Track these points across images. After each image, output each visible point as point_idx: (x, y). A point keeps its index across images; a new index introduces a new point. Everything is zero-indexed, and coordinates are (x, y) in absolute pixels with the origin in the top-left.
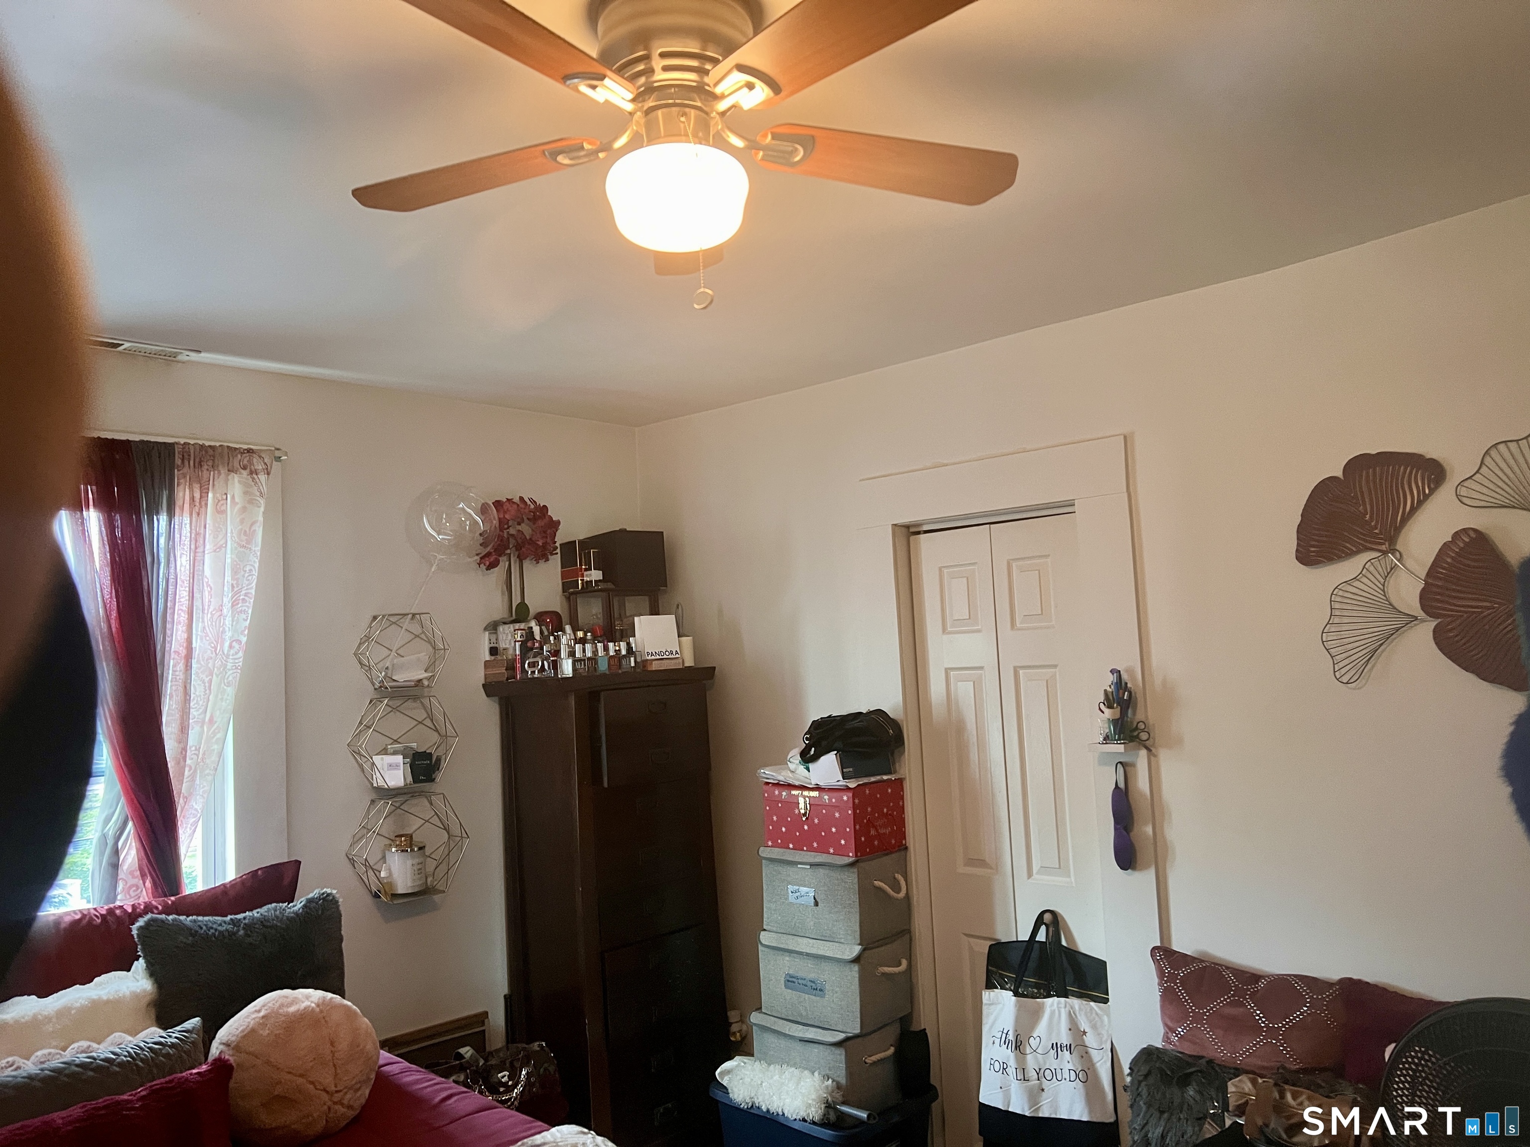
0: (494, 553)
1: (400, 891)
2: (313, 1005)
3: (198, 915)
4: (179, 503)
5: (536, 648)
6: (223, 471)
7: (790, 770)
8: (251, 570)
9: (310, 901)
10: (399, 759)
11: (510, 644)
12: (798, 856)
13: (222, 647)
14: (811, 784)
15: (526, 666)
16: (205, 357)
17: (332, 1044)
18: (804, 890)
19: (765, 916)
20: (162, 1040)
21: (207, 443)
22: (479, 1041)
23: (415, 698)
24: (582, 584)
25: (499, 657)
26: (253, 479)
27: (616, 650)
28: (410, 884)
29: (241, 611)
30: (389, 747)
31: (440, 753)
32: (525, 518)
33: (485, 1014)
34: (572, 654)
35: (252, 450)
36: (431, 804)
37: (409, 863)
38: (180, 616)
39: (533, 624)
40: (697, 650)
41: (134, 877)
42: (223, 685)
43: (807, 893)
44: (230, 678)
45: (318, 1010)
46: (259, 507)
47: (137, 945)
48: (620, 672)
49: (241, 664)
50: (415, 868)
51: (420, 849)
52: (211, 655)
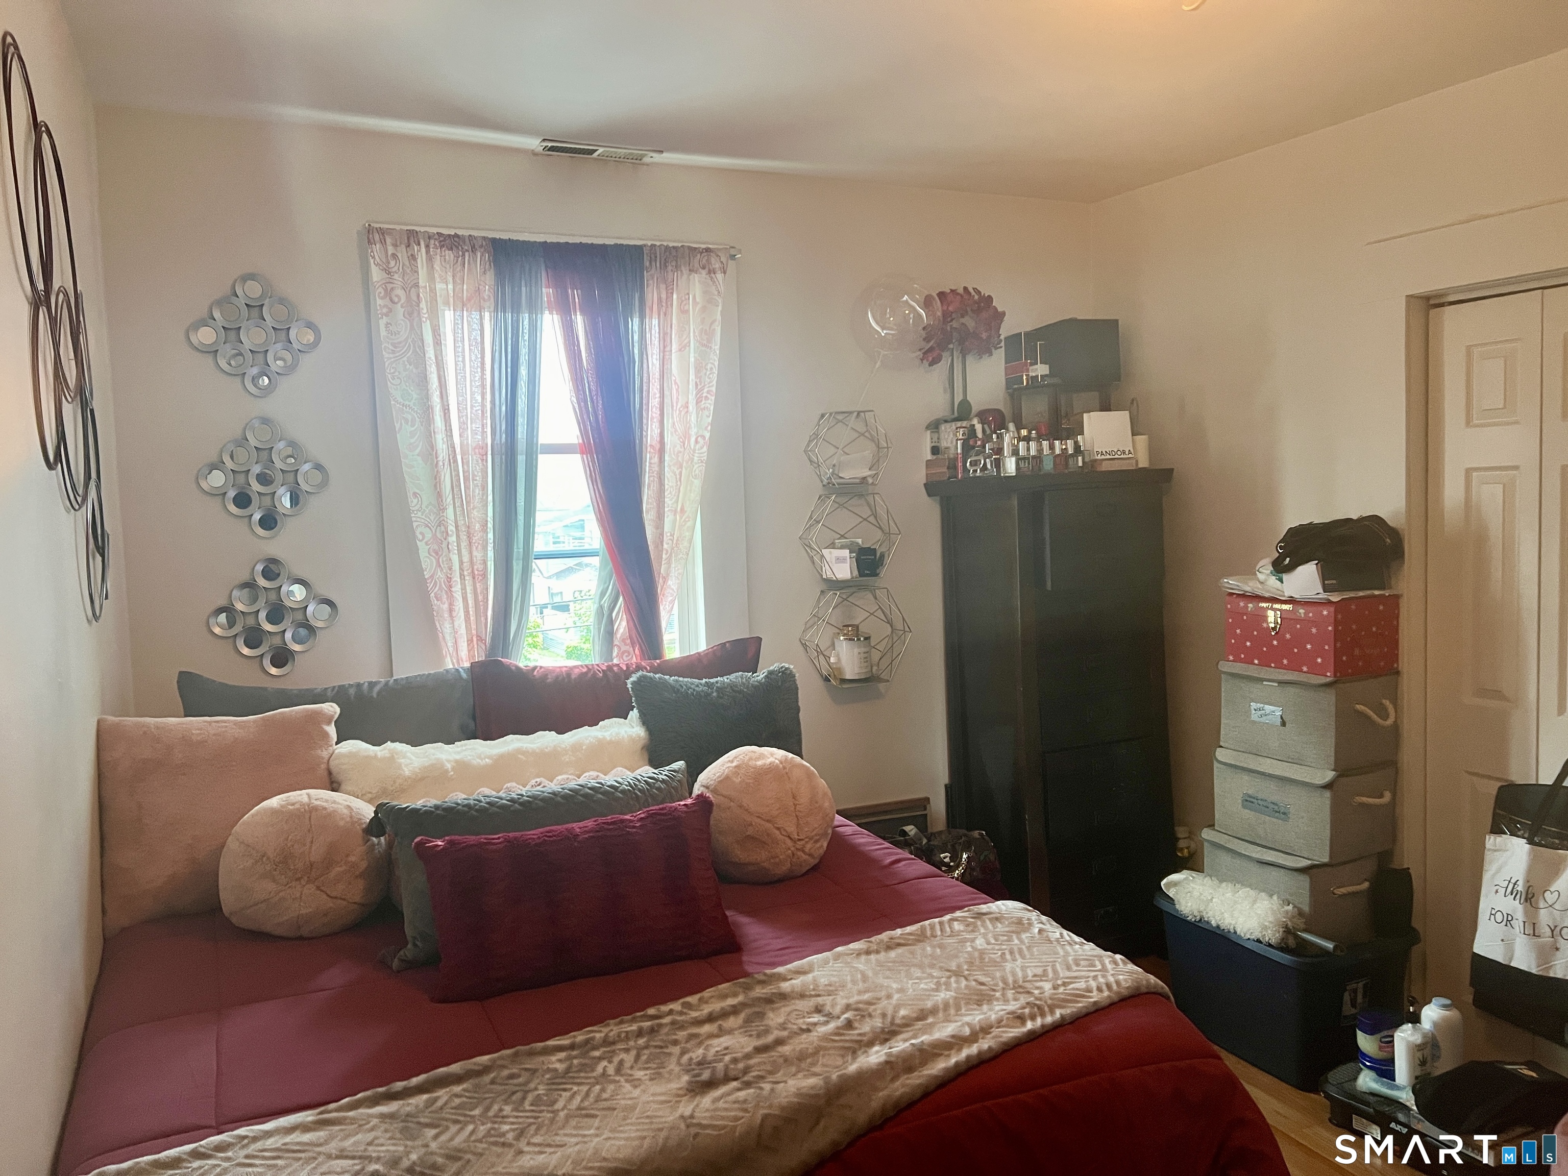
0: (937, 348)
1: (848, 677)
2: (777, 761)
3: (679, 677)
4: (648, 303)
5: (978, 447)
6: (685, 270)
7: (1259, 582)
8: (711, 369)
9: (771, 673)
10: (846, 553)
11: (952, 442)
12: (1264, 672)
13: (689, 442)
14: (1284, 596)
15: (968, 464)
16: (668, 157)
17: (794, 797)
18: (1269, 708)
19: (1222, 732)
20: (655, 776)
21: (671, 244)
22: (922, 822)
23: (861, 496)
24: (1027, 379)
25: (940, 456)
26: (712, 278)
27: (1062, 449)
28: (857, 670)
29: (704, 409)
30: (837, 541)
31: (883, 549)
32: (969, 310)
33: (927, 800)
34: (1015, 452)
35: (709, 248)
36: (876, 598)
37: (856, 651)
38: (653, 412)
39: (975, 421)
40: (1152, 451)
41: (626, 644)
42: (691, 477)
43: (1274, 712)
44: (697, 472)
45: (781, 766)
46: (718, 306)
47: (632, 697)
48: (1066, 471)
49: (705, 458)
50: (863, 655)
51: (866, 639)
52: (680, 449)
